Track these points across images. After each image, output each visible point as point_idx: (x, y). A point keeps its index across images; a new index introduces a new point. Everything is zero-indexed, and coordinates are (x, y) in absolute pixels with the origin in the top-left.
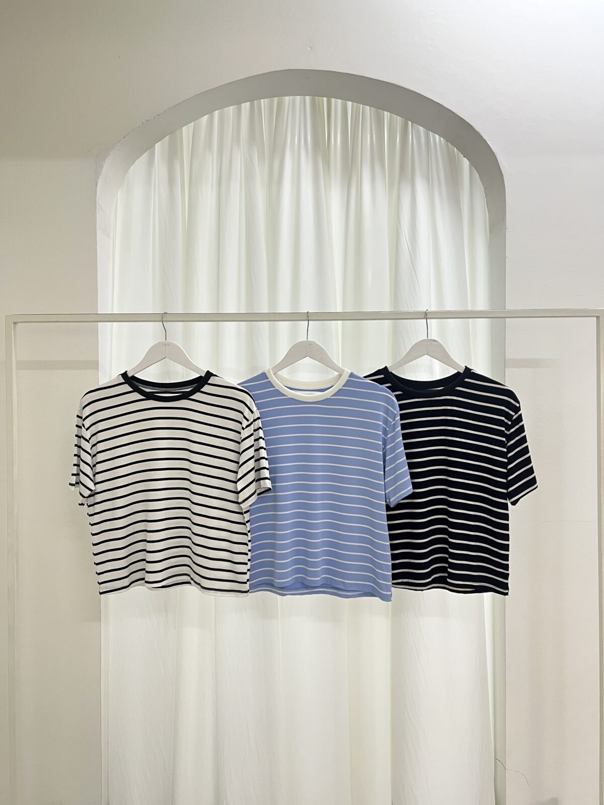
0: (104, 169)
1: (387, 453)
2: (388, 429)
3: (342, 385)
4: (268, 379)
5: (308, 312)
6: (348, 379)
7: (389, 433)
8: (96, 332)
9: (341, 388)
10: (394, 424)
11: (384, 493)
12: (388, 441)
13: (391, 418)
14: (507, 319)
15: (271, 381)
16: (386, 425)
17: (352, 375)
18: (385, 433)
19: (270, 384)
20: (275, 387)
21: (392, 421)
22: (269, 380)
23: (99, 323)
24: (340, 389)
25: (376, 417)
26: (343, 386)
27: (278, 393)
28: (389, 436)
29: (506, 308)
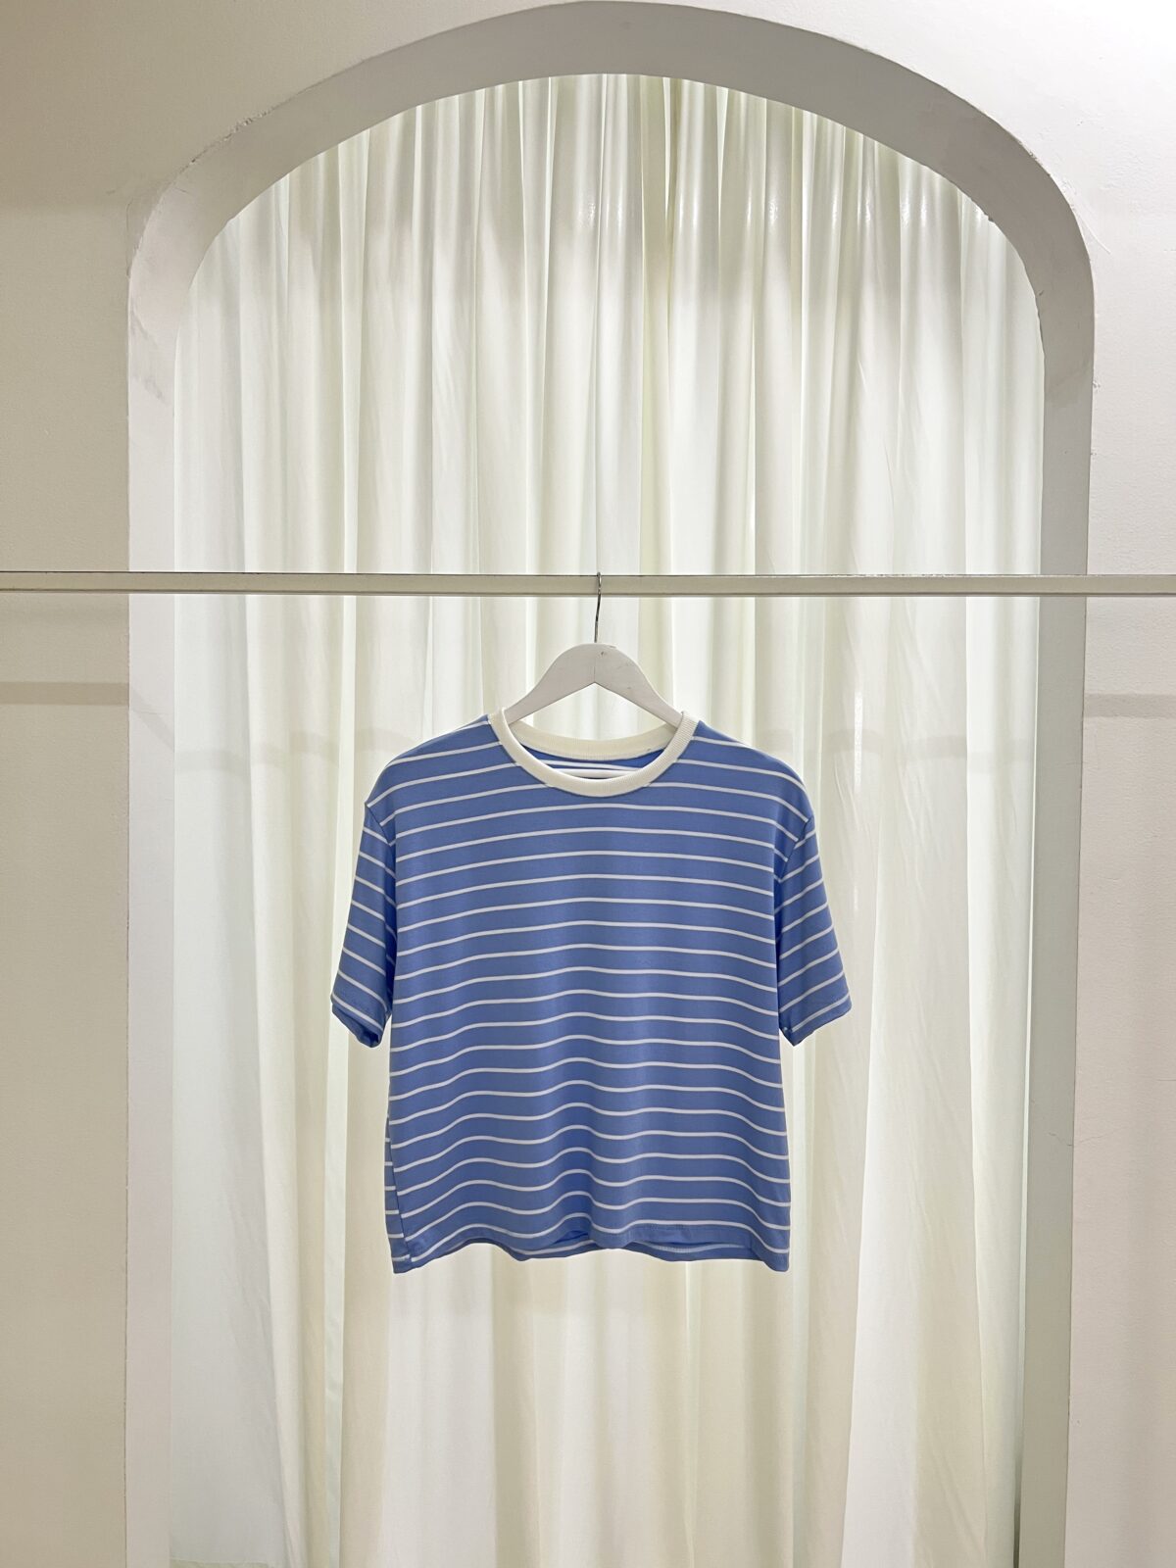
0: (145, 233)
1: (787, 916)
2: (786, 860)
3: (679, 754)
4: (497, 740)
5: (598, 576)
6: (693, 738)
7: (789, 868)
8: (122, 615)
9: (675, 761)
10: (803, 846)
11: (776, 1014)
12: (788, 890)
13: (795, 835)
14: (1090, 599)
15: (506, 748)
16: (784, 853)
17: (700, 730)
18: (781, 869)
19: (502, 754)
20: (513, 761)
21: (796, 839)
22: (500, 743)
23: (131, 596)
24: (674, 764)
25: (760, 831)
26: (680, 758)
27: (522, 775)
28: (789, 876)
29: (1089, 573)
